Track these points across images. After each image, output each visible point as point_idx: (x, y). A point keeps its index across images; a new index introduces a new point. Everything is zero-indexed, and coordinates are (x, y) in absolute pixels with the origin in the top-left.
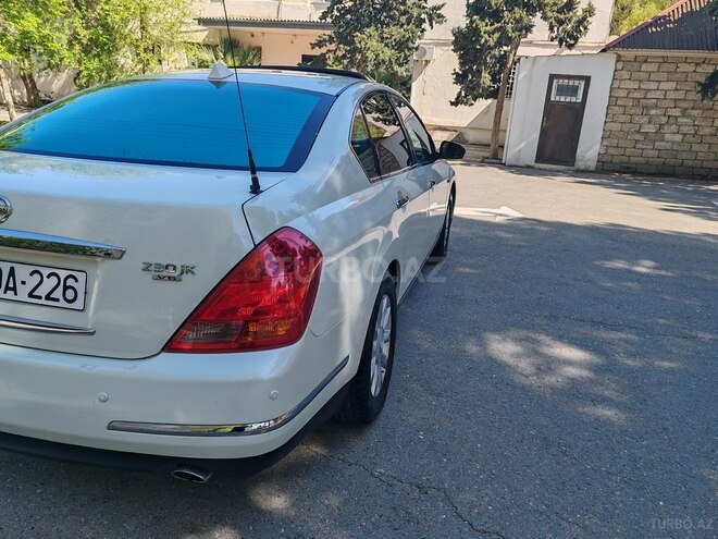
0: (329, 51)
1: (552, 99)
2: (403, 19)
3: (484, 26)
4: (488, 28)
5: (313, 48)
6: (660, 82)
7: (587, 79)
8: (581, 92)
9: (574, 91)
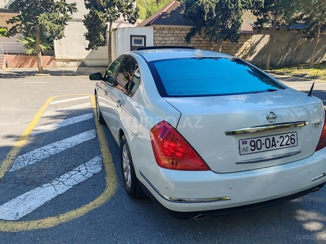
0: (18, 25)
1: (133, 45)
2: (58, 9)
3: (100, 14)
4: (101, 15)
5: (8, 23)
6: (170, 37)
7: (145, 37)
8: (143, 42)
9: (140, 42)
